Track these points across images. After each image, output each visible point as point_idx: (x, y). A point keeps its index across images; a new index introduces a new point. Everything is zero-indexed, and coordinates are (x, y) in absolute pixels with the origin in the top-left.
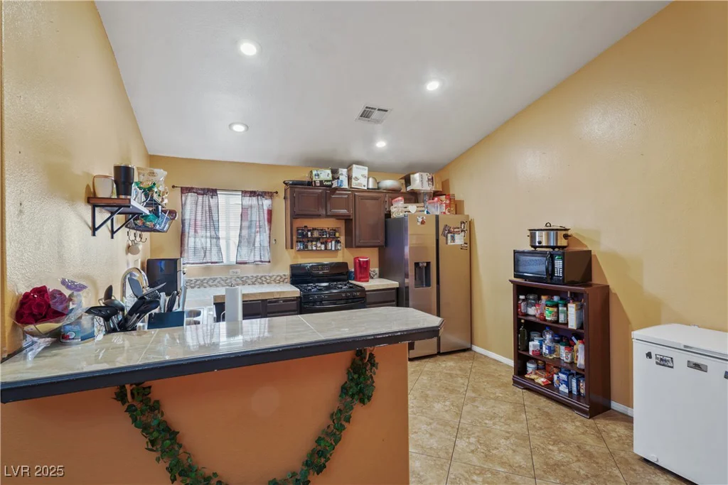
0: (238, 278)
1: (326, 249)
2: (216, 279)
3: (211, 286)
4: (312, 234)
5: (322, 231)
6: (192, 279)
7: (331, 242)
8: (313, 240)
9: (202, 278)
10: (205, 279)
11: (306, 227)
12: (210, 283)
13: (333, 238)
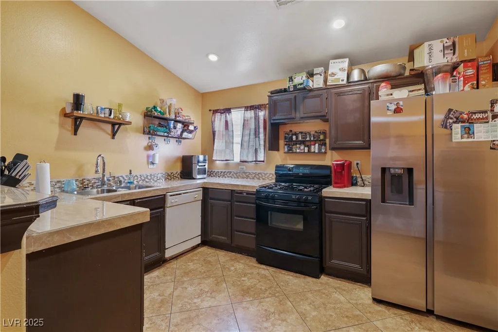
0: (244, 173)
1: (309, 151)
2: (231, 172)
3: (228, 177)
4: (297, 138)
5: (305, 134)
6: (219, 171)
7: (314, 145)
8: (297, 142)
9: (224, 171)
10: (225, 172)
11: (291, 131)
12: (228, 174)
13: (317, 140)
